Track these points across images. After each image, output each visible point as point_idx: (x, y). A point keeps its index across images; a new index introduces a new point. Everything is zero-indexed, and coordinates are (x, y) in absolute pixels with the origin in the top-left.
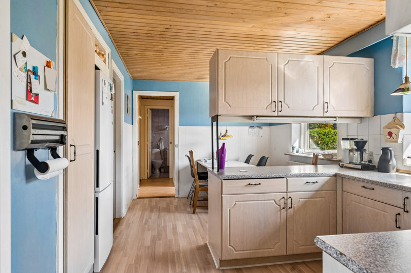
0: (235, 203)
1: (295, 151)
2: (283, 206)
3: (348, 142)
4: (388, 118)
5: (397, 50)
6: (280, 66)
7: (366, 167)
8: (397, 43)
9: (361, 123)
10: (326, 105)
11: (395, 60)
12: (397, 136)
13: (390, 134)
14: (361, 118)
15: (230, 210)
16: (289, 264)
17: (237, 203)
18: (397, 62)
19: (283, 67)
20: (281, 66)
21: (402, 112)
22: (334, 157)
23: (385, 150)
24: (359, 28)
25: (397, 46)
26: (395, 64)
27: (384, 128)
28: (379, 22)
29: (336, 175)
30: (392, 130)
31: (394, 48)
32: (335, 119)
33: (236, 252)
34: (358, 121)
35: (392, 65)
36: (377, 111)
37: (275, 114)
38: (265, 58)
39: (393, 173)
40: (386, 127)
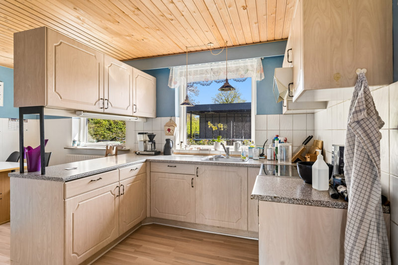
0: (79, 205)
1: (76, 145)
2: (117, 194)
3: (142, 135)
4: (166, 120)
5: (172, 77)
6: (105, 66)
7: (158, 153)
8: (172, 72)
9: (147, 121)
10: (134, 107)
11: (171, 83)
12: (173, 131)
13: (169, 130)
14: (147, 118)
15: (73, 214)
16: (119, 244)
17: (80, 204)
18: (173, 84)
19: (107, 68)
20: (107, 67)
21: (175, 116)
22: (124, 148)
23: (168, 141)
24: (151, 54)
25: (172, 74)
26: (171, 85)
27: (165, 126)
28: (164, 55)
29: (146, 161)
30: (170, 128)
31: (170, 75)
32: (136, 118)
33: (79, 257)
34: (145, 120)
35: (169, 85)
36: (158, 114)
37: (102, 111)
38: (94, 55)
39: (173, 155)
40: (166, 125)
